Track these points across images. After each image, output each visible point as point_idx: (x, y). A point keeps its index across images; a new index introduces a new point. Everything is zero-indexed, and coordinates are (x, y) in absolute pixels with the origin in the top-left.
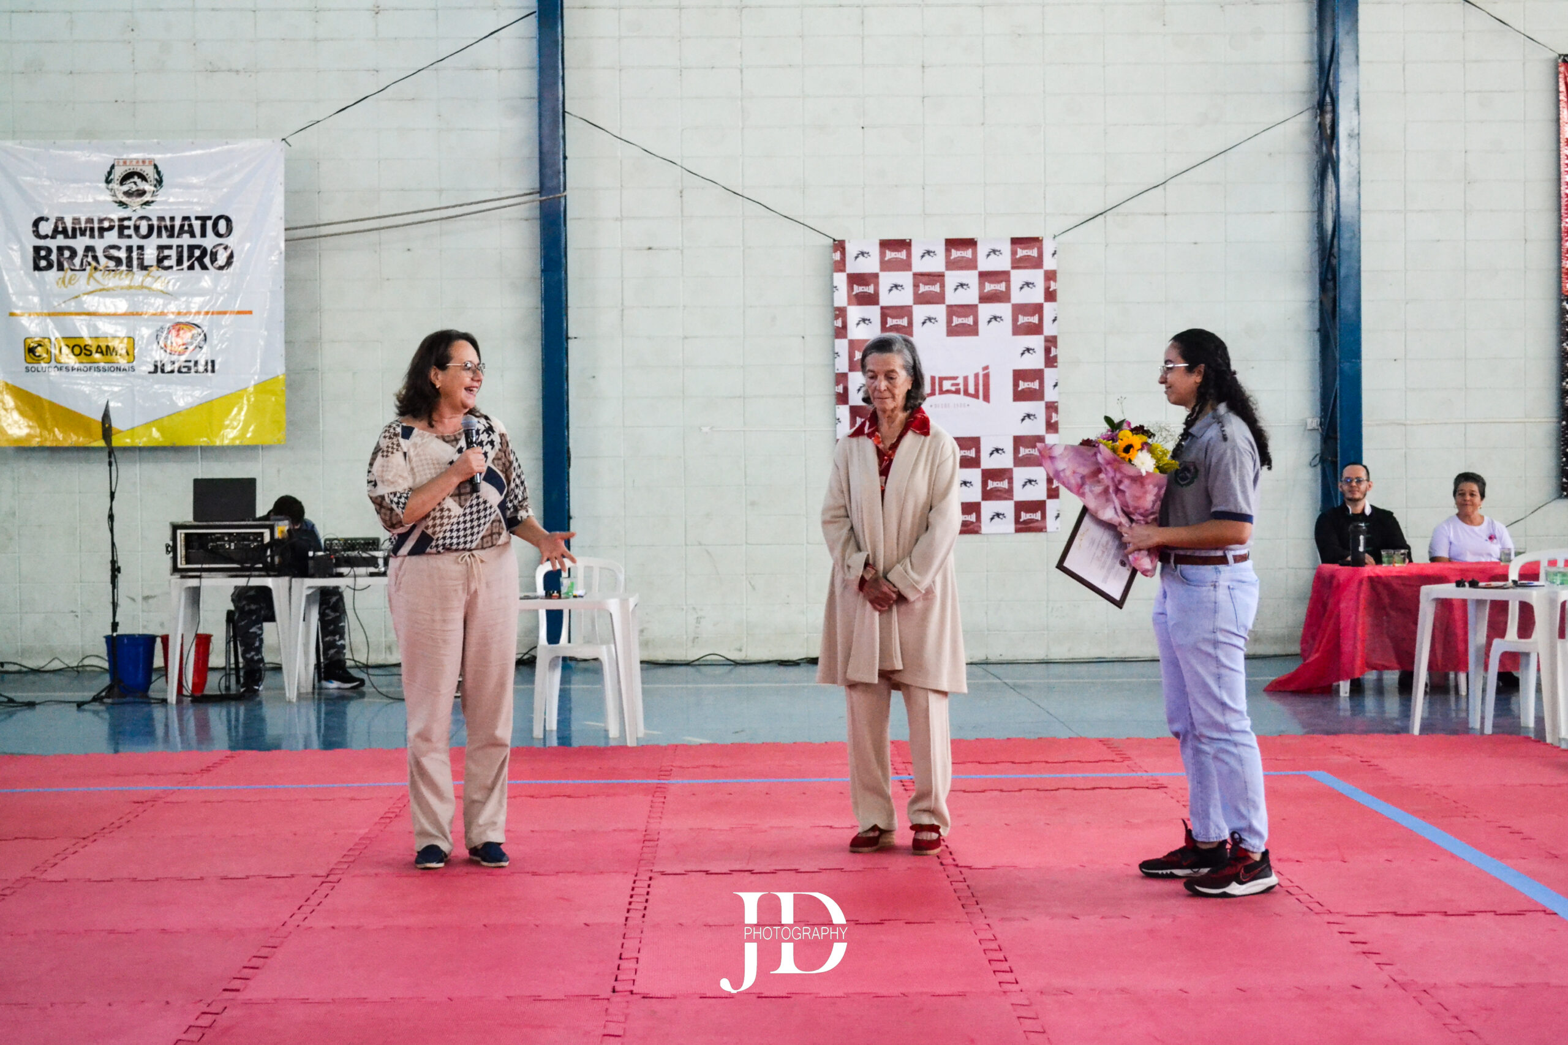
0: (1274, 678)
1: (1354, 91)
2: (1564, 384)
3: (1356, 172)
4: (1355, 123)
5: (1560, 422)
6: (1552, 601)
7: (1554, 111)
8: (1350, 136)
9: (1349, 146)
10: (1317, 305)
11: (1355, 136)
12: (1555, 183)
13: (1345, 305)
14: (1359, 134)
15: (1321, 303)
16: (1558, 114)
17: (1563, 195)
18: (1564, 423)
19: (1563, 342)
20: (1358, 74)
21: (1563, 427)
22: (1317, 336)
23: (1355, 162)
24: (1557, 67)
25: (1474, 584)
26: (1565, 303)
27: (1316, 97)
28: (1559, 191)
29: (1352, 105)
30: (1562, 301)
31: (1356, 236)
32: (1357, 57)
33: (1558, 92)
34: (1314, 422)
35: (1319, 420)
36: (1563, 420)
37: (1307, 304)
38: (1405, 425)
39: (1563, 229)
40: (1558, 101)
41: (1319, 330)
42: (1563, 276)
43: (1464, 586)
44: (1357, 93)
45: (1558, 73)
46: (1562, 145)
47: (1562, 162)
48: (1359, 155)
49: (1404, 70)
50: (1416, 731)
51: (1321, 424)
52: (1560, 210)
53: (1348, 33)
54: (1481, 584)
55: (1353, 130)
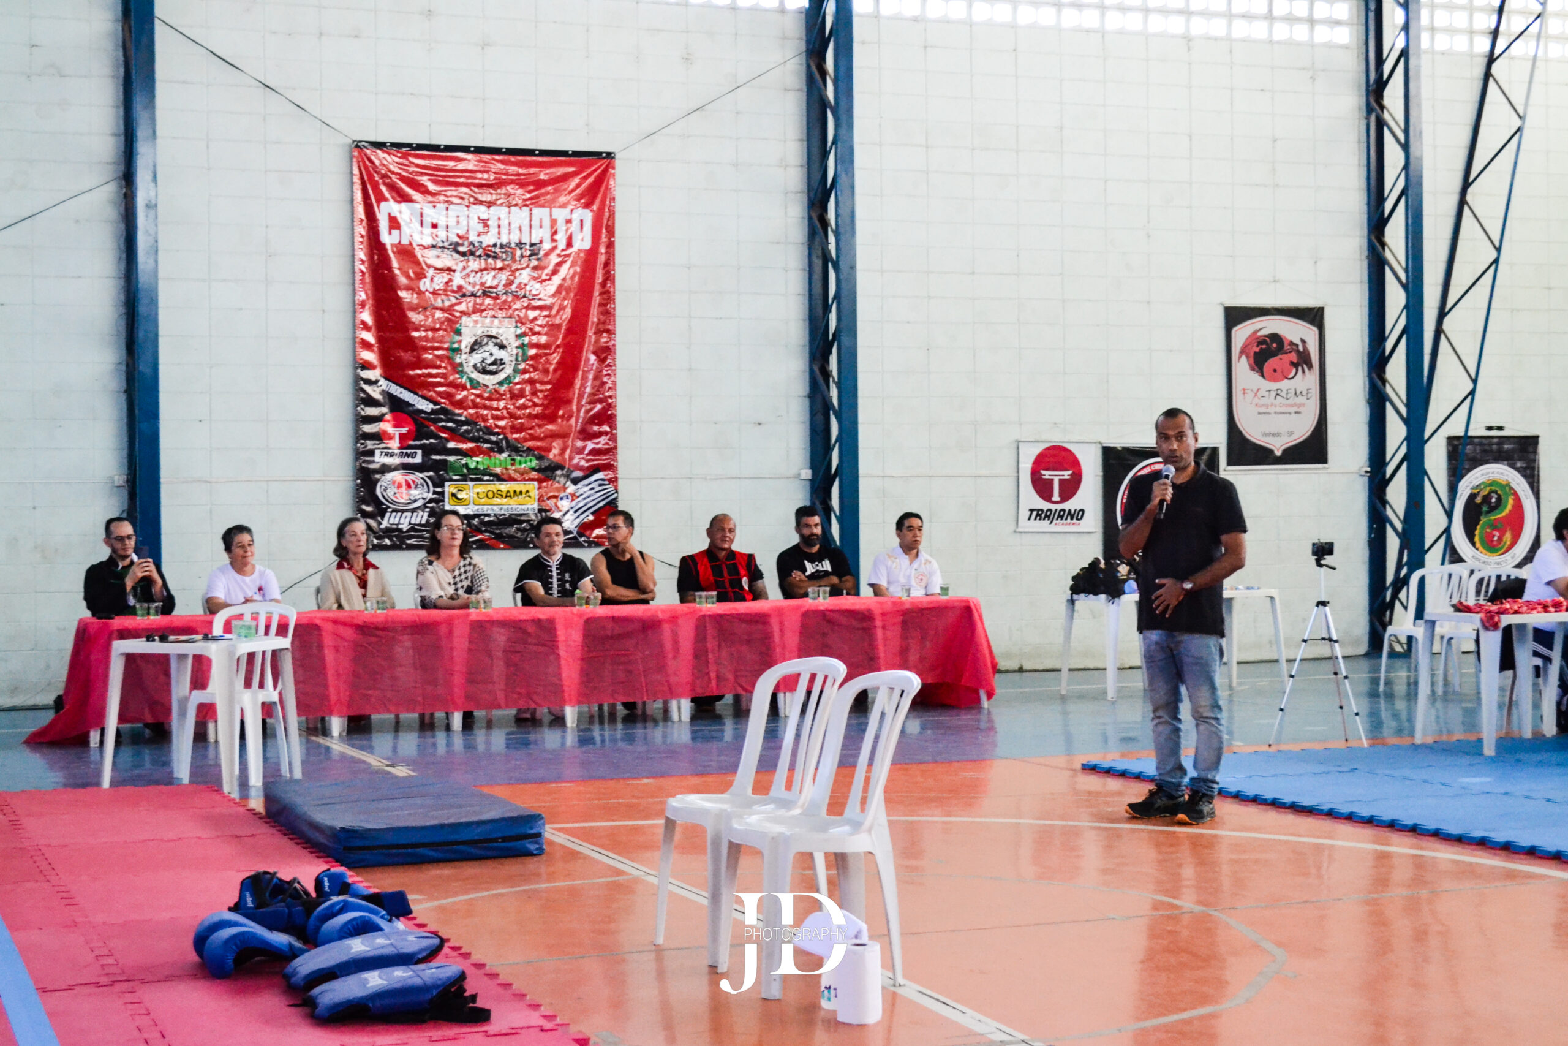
0: (34, 730)
1: (151, 164)
2: (359, 445)
3: (153, 241)
4: (152, 194)
5: (355, 481)
6: (231, 653)
7: (348, 193)
8: (148, 206)
9: (147, 216)
10: (124, 368)
11: (151, 206)
12: (348, 260)
13: (143, 367)
14: (156, 205)
15: (127, 365)
16: (352, 196)
17: (357, 270)
18: (359, 481)
19: (357, 406)
20: (155, 149)
21: (357, 485)
22: (123, 397)
23: (152, 232)
24: (351, 152)
25: (163, 639)
26: (359, 370)
27: (122, 168)
28: (353, 266)
29: (149, 177)
30: (357, 368)
31: (154, 302)
32: (154, 132)
33: (352, 174)
34: (120, 479)
35: (125, 477)
36: (357, 479)
37: (113, 367)
38: (209, 482)
39: (357, 302)
40: (352, 183)
41: (126, 391)
42: (357, 345)
43: (154, 640)
44: (155, 166)
45: (352, 157)
46: (355, 224)
47: (356, 240)
48: (156, 226)
49: (208, 147)
50: (106, 783)
51: (128, 481)
52: (354, 284)
53: (145, 108)
54: (172, 638)
55: (150, 201)
